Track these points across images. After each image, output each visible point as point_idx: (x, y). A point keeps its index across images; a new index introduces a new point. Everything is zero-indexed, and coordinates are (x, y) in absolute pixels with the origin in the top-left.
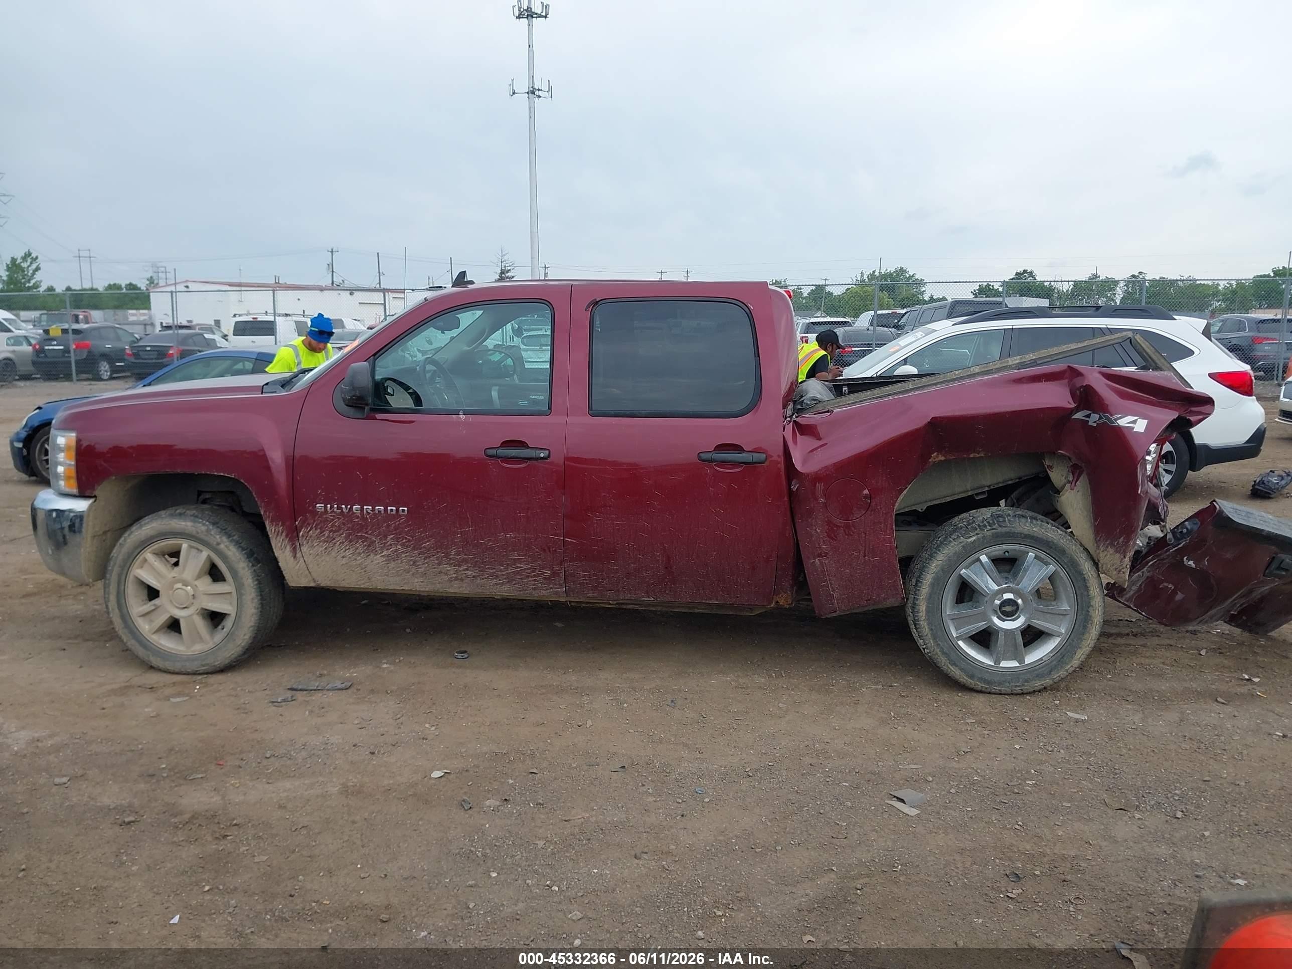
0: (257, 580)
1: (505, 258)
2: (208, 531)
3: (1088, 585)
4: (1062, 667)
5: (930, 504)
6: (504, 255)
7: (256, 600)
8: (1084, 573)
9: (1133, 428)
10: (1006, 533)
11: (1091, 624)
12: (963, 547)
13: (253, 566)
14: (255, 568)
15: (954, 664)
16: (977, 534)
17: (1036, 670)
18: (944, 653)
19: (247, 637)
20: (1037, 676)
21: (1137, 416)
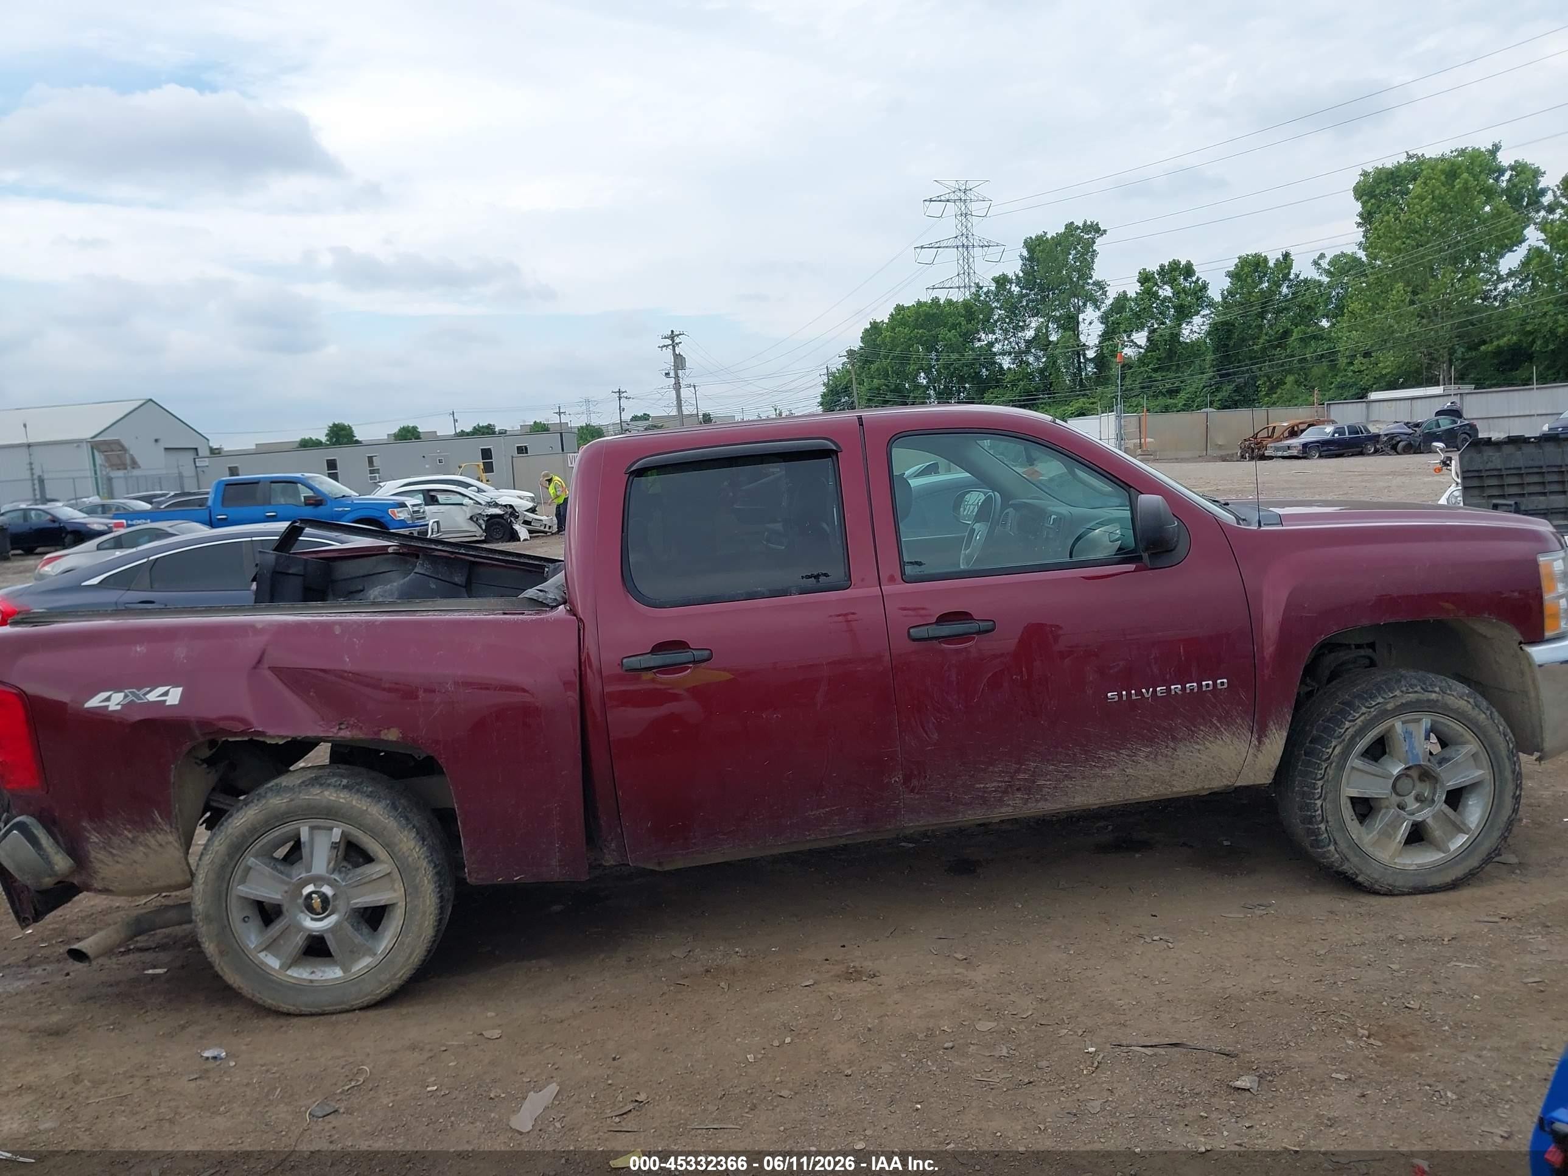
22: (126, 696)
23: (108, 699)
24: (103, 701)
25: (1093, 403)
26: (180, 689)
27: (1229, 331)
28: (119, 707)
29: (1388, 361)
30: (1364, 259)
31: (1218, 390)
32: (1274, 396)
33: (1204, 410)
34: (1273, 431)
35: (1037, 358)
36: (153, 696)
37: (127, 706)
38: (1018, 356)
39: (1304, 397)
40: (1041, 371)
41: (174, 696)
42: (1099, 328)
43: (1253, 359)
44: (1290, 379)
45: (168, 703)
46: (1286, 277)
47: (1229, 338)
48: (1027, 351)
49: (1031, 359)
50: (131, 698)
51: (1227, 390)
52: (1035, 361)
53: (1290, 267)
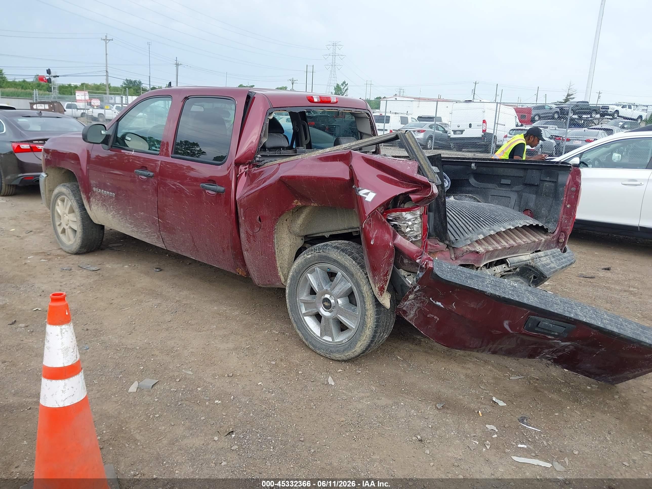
0: (82, 217)
1: (571, 87)
2: (69, 193)
3: (365, 301)
4: (350, 350)
5: (331, 233)
6: (571, 86)
7: (81, 226)
8: (363, 292)
9: (365, 198)
10: (326, 256)
11: (366, 327)
12: (305, 260)
13: (81, 211)
14: (82, 212)
15: (299, 329)
16: (312, 254)
17: (338, 347)
18: (295, 321)
19: (79, 241)
20: (337, 351)
21: (369, 189)
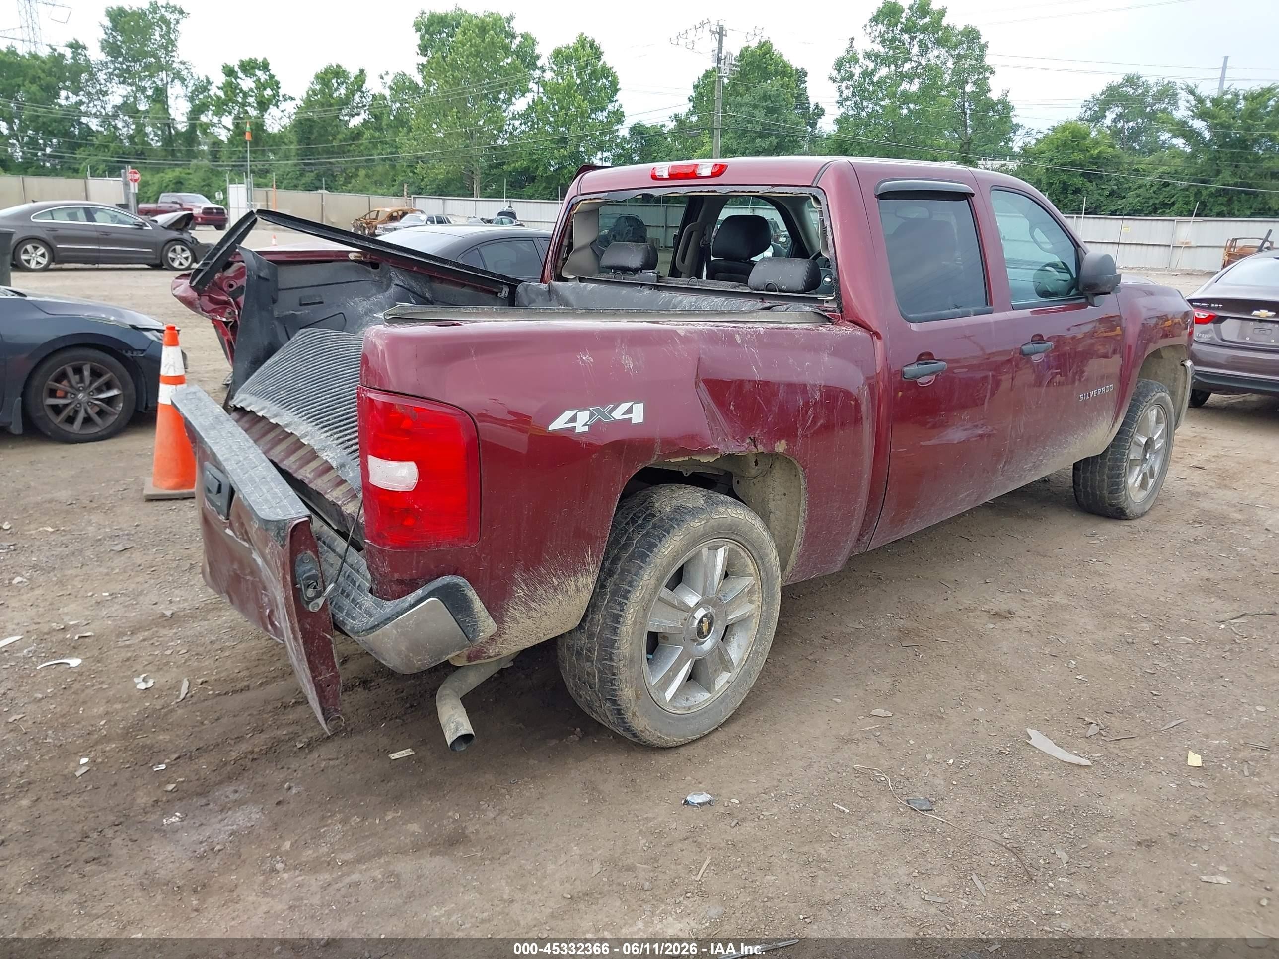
22: (592, 415)
23: (574, 419)
24: (568, 422)
25: (189, 174)
26: (642, 405)
27: (311, 126)
28: (586, 429)
29: (441, 171)
30: (421, 84)
31: (302, 175)
32: (349, 185)
33: (320, 191)
34: (377, 215)
35: (127, 125)
36: (618, 414)
37: (594, 427)
38: (106, 120)
39: (374, 189)
40: (131, 138)
41: (638, 414)
42: (186, 107)
43: (330, 152)
44: (362, 173)
45: (633, 422)
46: (360, 89)
47: (311, 132)
48: (115, 116)
49: (120, 124)
50: (597, 417)
51: (309, 177)
52: (124, 127)
53: (364, 82)
